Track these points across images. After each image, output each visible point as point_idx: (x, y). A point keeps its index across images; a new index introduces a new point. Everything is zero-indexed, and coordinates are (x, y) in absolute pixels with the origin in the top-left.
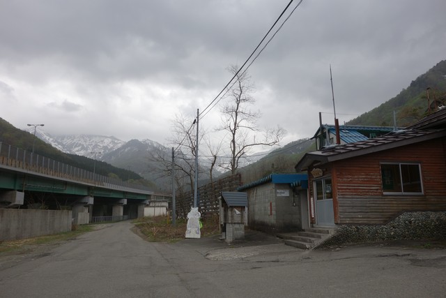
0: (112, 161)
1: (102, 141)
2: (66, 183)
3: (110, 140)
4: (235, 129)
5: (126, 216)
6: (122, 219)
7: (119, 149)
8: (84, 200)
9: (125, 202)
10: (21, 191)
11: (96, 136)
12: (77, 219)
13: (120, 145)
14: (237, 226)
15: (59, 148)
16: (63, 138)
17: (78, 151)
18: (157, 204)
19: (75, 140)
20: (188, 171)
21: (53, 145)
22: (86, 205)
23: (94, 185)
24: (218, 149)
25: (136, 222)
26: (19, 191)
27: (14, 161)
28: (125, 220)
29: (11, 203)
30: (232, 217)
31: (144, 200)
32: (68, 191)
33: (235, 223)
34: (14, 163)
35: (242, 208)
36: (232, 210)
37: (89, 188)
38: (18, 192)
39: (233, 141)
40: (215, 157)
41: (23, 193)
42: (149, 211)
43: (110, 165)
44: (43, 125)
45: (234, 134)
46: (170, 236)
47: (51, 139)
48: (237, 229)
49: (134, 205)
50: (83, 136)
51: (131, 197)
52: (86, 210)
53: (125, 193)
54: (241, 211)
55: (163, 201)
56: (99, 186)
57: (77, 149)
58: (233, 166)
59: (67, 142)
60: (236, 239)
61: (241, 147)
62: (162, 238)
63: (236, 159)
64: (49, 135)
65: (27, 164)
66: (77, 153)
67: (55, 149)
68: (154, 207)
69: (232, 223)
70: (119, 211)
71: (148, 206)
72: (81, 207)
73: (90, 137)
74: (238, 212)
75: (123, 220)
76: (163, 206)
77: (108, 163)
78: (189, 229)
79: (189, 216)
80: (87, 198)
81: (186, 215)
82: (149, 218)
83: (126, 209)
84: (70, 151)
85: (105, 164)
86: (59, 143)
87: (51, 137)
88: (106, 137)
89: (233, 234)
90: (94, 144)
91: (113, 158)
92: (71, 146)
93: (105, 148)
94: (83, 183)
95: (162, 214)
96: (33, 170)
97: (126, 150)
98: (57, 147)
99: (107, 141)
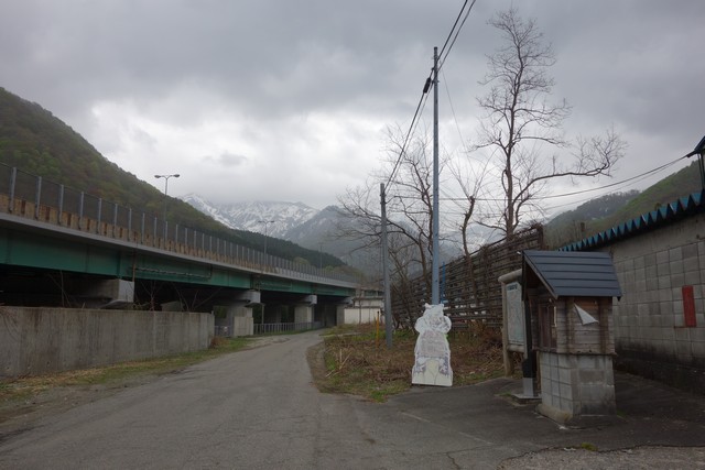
0: (301, 240)
1: (285, 210)
2: (211, 268)
3: (296, 208)
4: (511, 144)
5: (317, 323)
6: (309, 327)
7: (310, 222)
8: (246, 296)
9: (314, 299)
10: (130, 280)
11: (275, 203)
12: (233, 327)
13: (310, 216)
14: (587, 364)
15: (225, 222)
16: (230, 207)
17: (251, 226)
18: (366, 304)
19: (247, 211)
20: (416, 236)
21: (217, 218)
22: (248, 304)
23: (259, 272)
24: (478, 184)
25: (328, 334)
26: (124, 279)
27: (109, 226)
28: (316, 329)
29: (110, 299)
30: (568, 332)
31: (345, 297)
32: (215, 281)
33: (579, 355)
34: (110, 231)
35: (601, 304)
36: (565, 311)
37: (252, 277)
38: (122, 282)
39: (508, 172)
40: (472, 200)
41: (133, 283)
42: (351, 316)
43: (296, 245)
44: (177, 176)
45: (509, 155)
46: (374, 375)
47: (214, 210)
48: (586, 376)
49: (329, 305)
50: (257, 204)
51: (324, 292)
52: (250, 313)
53: (313, 285)
54: (599, 314)
55: (375, 299)
56: (269, 273)
57: (249, 223)
58: (509, 222)
59: (236, 213)
60: (585, 410)
61: (524, 185)
62: (357, 380)
63: (515, 207)
64: (210, 204)
65: (135, 234)
66: (250, 230)
67: (219, 222)
68: (360, 308)
69: (567, 355)
70: (306, 315)
71: (351, 306)
72: (240, 308)
73: (268, 204)
74: (587, 317)
75: (311, 330)
76: (373, 307)
77: (294, 242)
78: (420, 360)
79: (421, 325)
80: (249, 292)
81: (413, 323)
82: (351, 327)
83: (318, 311)
84: (241, 227)
85: (289, 243)
86: (225, 216)
87: (213, 207)
88: (291, 204)
89: (575, 391)
90: (273, 215)
91: (301, 235)
92: (242, 219)
93: (290, 220)
94: (240, 268)
95: (372, 319)
96: (148, 244)
97: (321, 223)
98: (222, 222)
99: (292, 210)
